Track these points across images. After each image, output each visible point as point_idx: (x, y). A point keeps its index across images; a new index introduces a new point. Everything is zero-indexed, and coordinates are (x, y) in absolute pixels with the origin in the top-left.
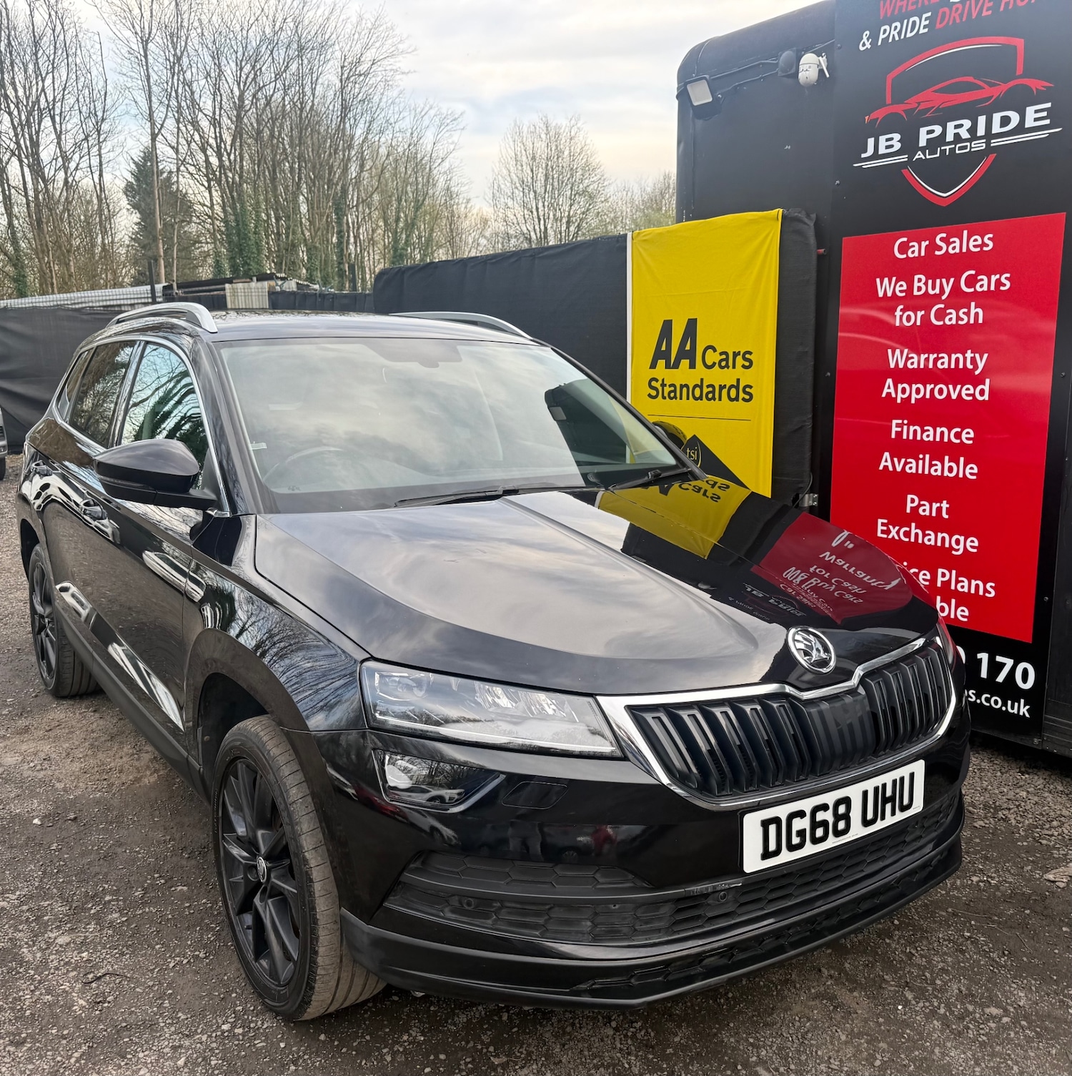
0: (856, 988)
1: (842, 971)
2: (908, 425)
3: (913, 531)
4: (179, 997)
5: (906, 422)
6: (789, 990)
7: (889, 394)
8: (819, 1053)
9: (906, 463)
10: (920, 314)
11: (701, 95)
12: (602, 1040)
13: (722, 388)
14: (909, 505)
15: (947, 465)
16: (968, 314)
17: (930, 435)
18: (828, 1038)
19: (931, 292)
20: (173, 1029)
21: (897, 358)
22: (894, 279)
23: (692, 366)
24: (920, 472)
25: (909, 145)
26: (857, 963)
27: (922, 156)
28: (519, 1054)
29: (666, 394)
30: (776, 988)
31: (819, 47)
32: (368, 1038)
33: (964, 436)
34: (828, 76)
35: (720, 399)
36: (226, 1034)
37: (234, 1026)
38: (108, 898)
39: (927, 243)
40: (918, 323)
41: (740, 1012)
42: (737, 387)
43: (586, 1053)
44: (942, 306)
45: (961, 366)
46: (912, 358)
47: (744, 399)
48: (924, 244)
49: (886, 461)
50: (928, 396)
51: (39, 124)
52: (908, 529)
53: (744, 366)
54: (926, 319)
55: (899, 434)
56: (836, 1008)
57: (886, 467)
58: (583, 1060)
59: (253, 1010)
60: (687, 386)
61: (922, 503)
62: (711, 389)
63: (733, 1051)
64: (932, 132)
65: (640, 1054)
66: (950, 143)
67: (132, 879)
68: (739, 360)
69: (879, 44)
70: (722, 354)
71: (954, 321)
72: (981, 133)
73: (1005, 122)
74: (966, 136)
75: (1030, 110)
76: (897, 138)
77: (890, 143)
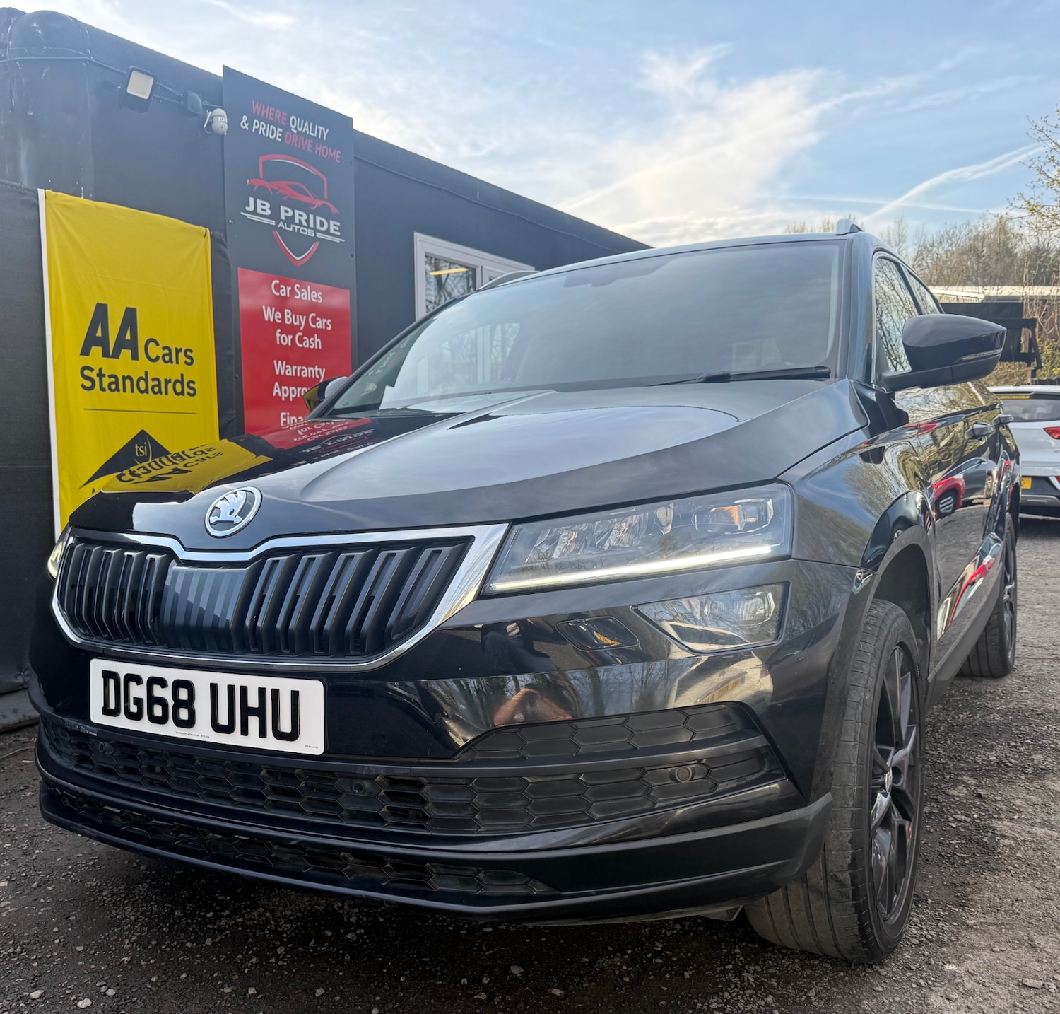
2: (290, 416)
5: (288, 414)
7: (277, 394)
10: (290, 337)
13: (167, 382)
16: (314, 341)
21: (280, 368)
23: (135, 356)
25: (275, 215)
27: (283, 226)
29: (105, 386)
35: (166, 393)
42: (182, 382)
44: (301, 334)
45: (314, 377)
46: (288, 368)
47: (189, 394)
48: (289, 288)
50: (299, 396)
53: (186, 363)
54: (293, 340)
60: (130, 378)
62: (156, 383)
64: (287, 212)
66: (297, 225)
68: (181, 355)
69: (253, 130)
70: (164, 348)
71: (308, 346)
72: (312, 225)
73: (322, 224)
74: (305, 224)
75: (332, 223)
76: (268, 205)
77: (263, 207)
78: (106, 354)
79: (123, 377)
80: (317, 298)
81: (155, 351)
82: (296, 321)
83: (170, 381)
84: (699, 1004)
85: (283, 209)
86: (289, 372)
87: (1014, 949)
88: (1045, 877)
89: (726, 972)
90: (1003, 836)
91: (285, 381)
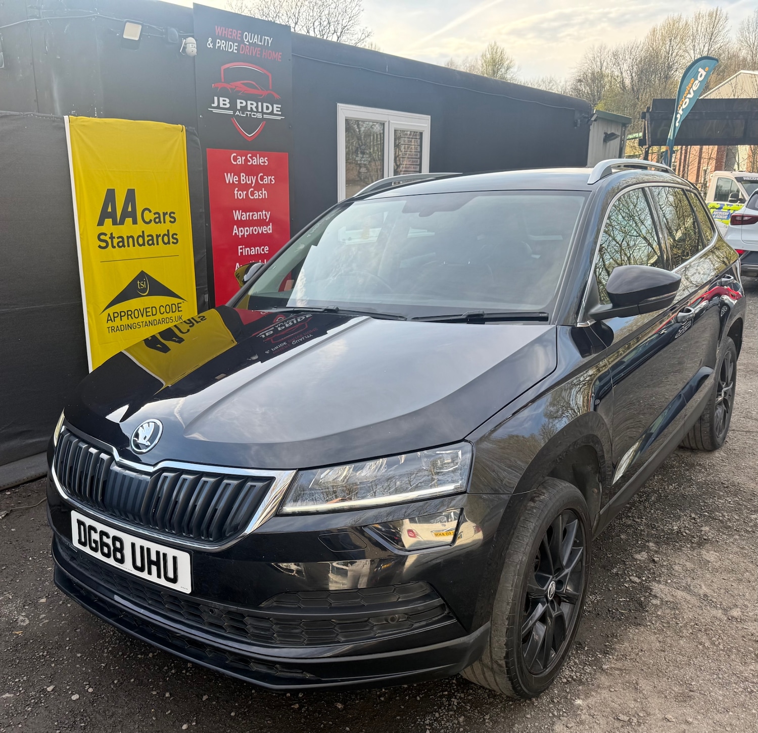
2: (245, 248)
5: (244, 246)
7: (236, 233)
10: (245, 193)
13: (158, 236)
16: (262, 193)
17: (252, 251)
21: (237, 215)
22: (232, 174)
23: (135, 222)
25: (233, 107)
27: (239, 114)
29: (115, 245)
33: (265, 250)
35: (158, 244)
40: (244, 198)
42: (168, 235)
44: (252, 189)
45: (262, 218)
46: (244, 215)
47: (173, 243)
48: (243, 158)
50: (251, 233)
53: (170, 222)
54: (247, 195)
55: (242, 253)
62: (150, 238)
64: (242, 103)
66: (249, 111)
68: (167, 218)
69: (217, 48)
70: (155, 214)
71: (257, 197)
72: (260, 110)
73: (268, 108)
74: (255, 110)
75: (275, 106)
76: (228, 100)
77: (224, 102)
78: (115, 223)
79: (127, 237)
80: (264, 162)
81: (148, 216)
82: (249, 181)
83: (160, 235)
84: (419, 720)
85: (238, 101)
86: (244, 217)
87: (624, 689)
88: (668, 633)
89: (442, 697)
90: (656, 597)
91: (241, 224)
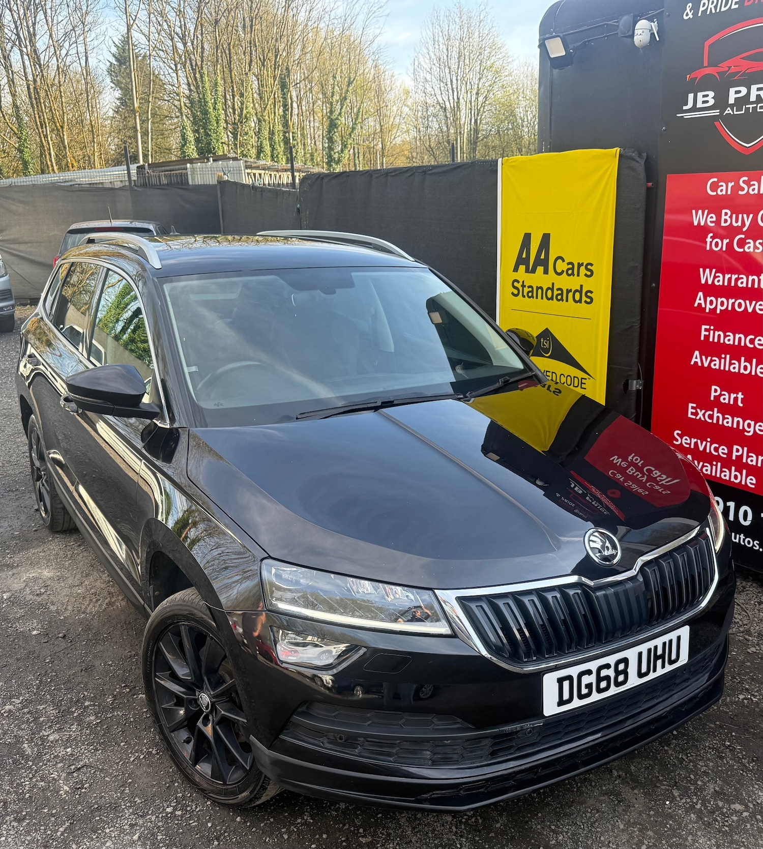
0: (637, 786)
1: (628, 772)
2: (714, 330)
3: (716, 415)
4: (136, 785)
5: (712, 328)
6: (586, 787)
7: (700, 304)
8: (602, 839)
9: (711, 361)
10: (726, 241)
11: (557, 49)
12: (443, 825)
13: (568, 291)
14: (713, 394)
15: (743, 364)
17: (731, 339)
18: (610, 827)
19: (735, 224)
20: (131, 811)
21: (706, 276)
22: (706, 211)
23: (546, 272)
24: (722, 368)
25: (721, 102)
26: (640, 766)
27: (731, 112)
28: (380, 835)
29: (525, 294)
30: (577, 786)
31: (652, 13)
32: (272, 820)
33: (756, 342)
34: (658, 39)
35: (567, 301)
36: (169, 815)
37: (175, 809)
38: (87, 703)
39: (733, 184)
40: (724, 249)
41: (548, 804)
42: (581, 292)
43: (430, 835)
44: (743, 236)
45: (756, 286)
46: (719, 277)
47: (586, 302)
48: (730, 185)
49: (696, 358)
50: (730, 308)
51: (35, 17)
52: (711, 413)
53: (586, 275)
54: (730, 245)
55: (707, 337)
56: (619, 802)
57: (696, 363)
58: (428, 840)
59: (190, 797)
60: (541, 288)
61: (723, 393)
62: (560, 292)
63: (538, 836)
64: (739, 92)
65: (470, 836)
66: (753, 103)
67: (105, 687)
68: (583, 270)
69: (700, 15)
70: (568, 264)
71: (751, 250)
76: (711, 95)
77: (705, 99)
78: (527, 271)
81: (561, 266)
83: (571, 290)
85: (732, 89)
86: (719, 281)
91: (712, 290)
